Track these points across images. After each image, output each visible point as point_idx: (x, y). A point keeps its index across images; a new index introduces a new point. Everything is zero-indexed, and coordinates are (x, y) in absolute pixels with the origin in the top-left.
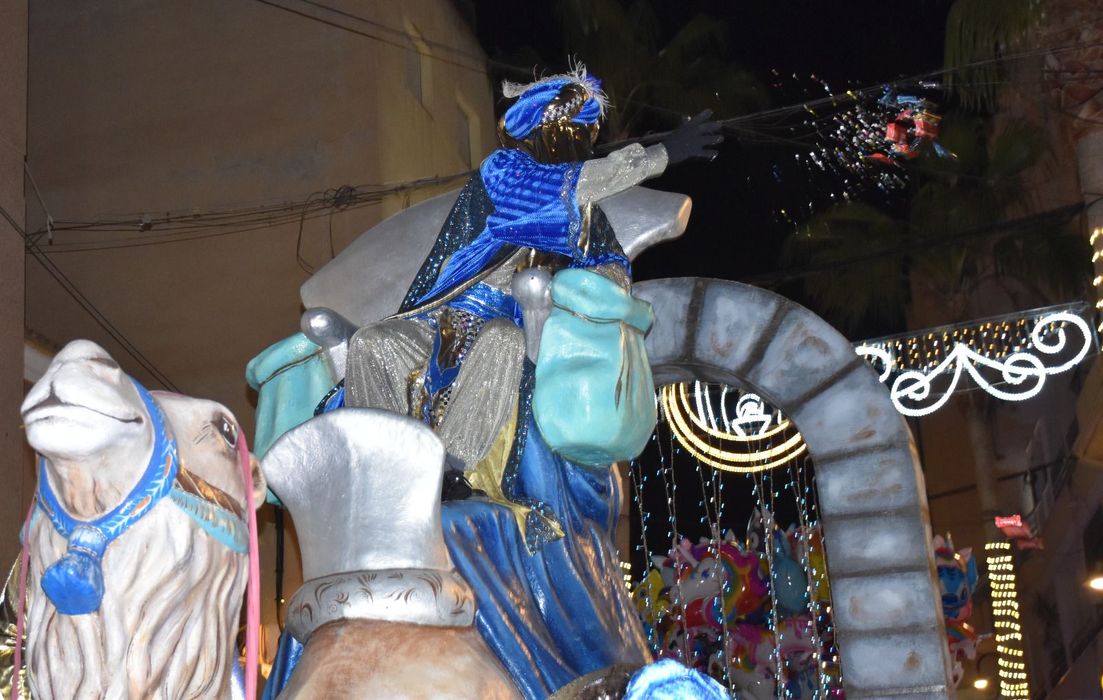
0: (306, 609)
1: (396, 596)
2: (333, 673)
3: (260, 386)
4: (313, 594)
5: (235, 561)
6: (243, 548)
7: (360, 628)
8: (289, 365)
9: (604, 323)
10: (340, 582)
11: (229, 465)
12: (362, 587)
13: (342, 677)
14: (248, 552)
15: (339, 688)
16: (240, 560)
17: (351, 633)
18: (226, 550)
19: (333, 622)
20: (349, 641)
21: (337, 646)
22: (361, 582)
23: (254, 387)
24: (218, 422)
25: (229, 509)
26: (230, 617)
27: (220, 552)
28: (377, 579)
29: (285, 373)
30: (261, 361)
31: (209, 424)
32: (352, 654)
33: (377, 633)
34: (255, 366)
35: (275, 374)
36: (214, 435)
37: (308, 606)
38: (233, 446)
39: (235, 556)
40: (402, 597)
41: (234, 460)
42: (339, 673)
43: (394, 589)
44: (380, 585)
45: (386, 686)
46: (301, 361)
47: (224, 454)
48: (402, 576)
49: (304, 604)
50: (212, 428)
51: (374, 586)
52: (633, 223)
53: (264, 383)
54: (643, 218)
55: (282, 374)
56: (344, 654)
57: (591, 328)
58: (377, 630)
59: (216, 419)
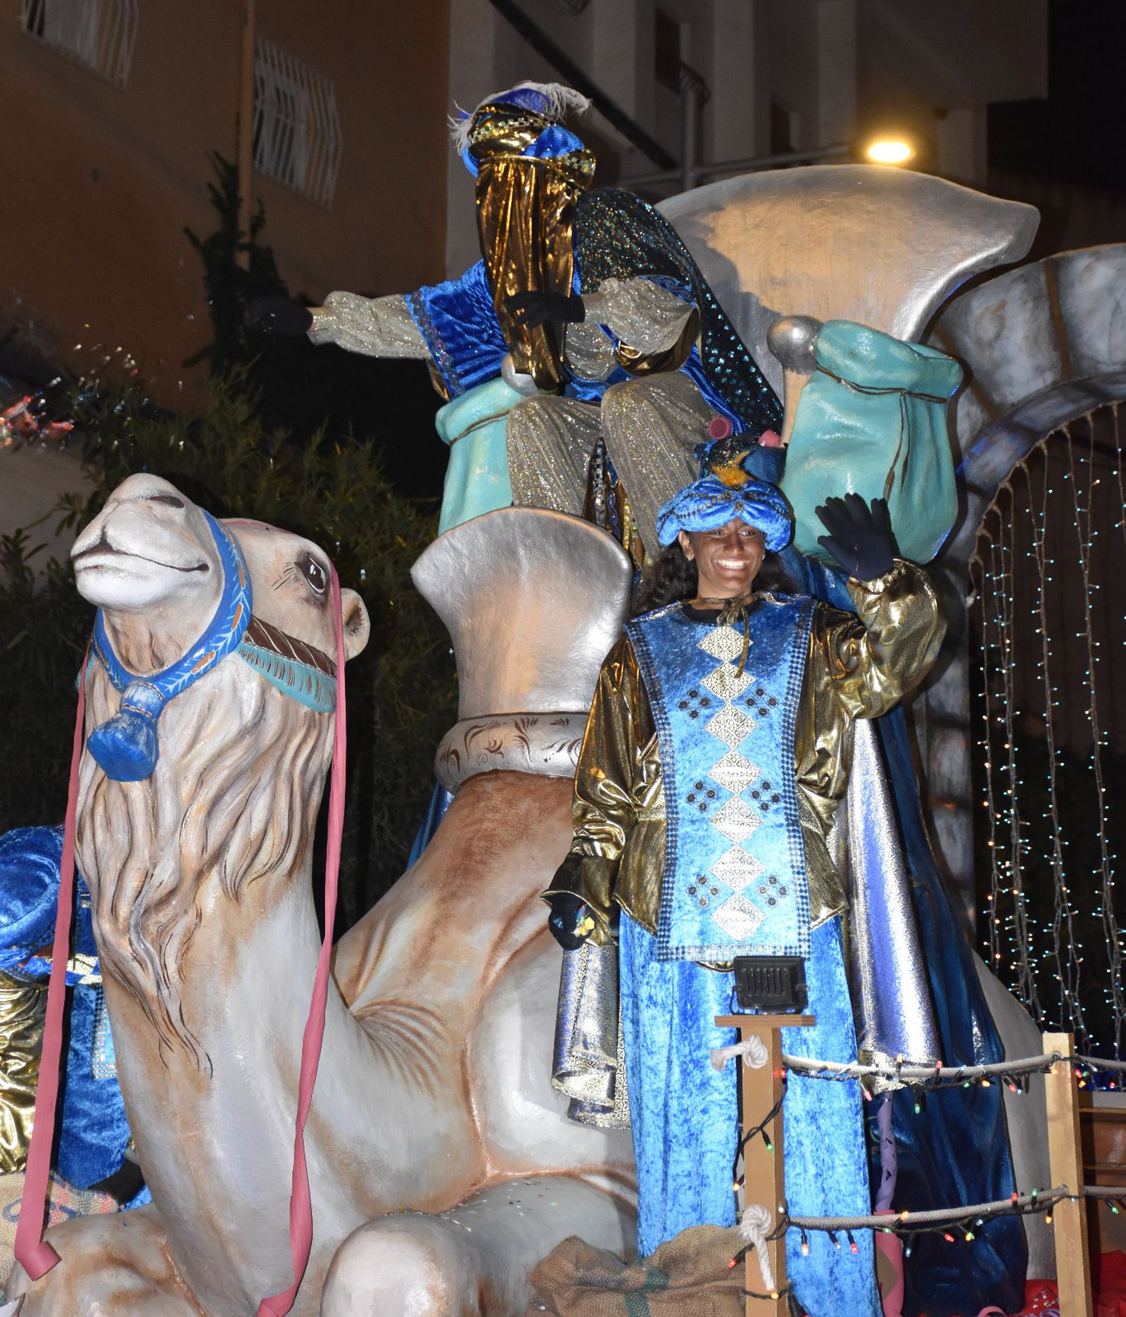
0: (453, 756)
1: (557, 746)
2: (472, 839)
3: (453, 442)
4: (462, 738)
5: (317, 722)
6: (328, 706)
7: (512, 784)
8: (488, 419)
9: (879, 394)
10: (496, 725)
11: (314, 612)
12: (518, 733)
13: (483, 843)
14: (335, 707)
15: (478, 858)
16: (325, 721)
17: (500, 790)
18: (304, 709)
19: (483, 774)
20: (497, 799)
21: (482, 804)
22: (517, 726)
23: (447, 443)
24: (304, 563)
25: (312, 664)
26: (307, 786)
27: (297, 713)
28: (538, 725)
29: (482, 430)
30: (451, 412)
31: (293, 565)
32: (498, 816)
33: (531, 792)
34: (445, 416)
35: (471, 429)
36: (297, 579)
37: (455, 752)
38: (321, 591)
39: (317, 716)
40: (566, 748)
41: (322, 605)
42: (480, 839)
43: (557, 738)
44: (540, 732)
45: (533, 858)
46: (503, 415)
47: (307, 600)
48: (568, 721)
49: (452, 748)
50: (296, 571)
51: (533, 734)
52: (954, 244)
53: (456, 440)
54: (967, 239)
55: (478, 431)
56: (490, 815)
57: (860, 400)
58: (532, 787)
59: (302, 559)
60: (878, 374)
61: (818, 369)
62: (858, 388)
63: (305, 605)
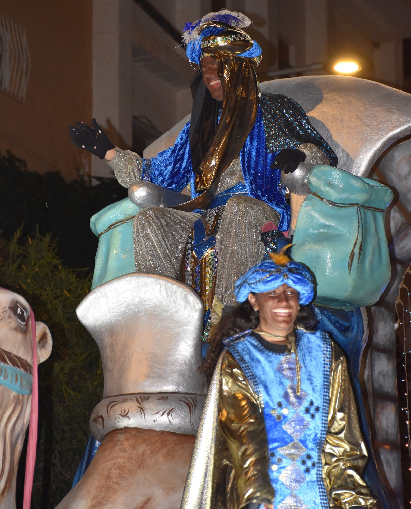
0: (100, 419)
1: (161, 413)
2: (111, 469)
3: (100, 235)
4: (105, 408)
5: (21, 401)
6: (27, 392)
7: (135, 436)
8: (120, 222)
9: (345, 207)
10: (125, 401)
11: (19, 336)
12: (138, 405)
13: (117, 471)
14: (31, 392)
15: (114, 480)
16: (25, 400)
17: (128, 439)
18: (13, 394)
19: (118, 430)
20: (126, 445)
21: (117, 448)
22: (138, 401)
23: (97, 236)
24: (14, 307)
25: (18, 366)
26: (14, 440)
27: (9, 396)
28: (150, 400)
29: (117, 228)
30: (100, 217)
31: (8, 309)
32: (126, 455)
33: (145, 440)
34: (96, 220)
35: (110, 227)
36: (10, 317)
37: (101, 417)
38: (24, 323)
39: (21, 397)
40: (166, 414)
41: (24, 331)
42: (115, 469)
43: (160, 407)
44: (151, 404)
45: (147, 480)
46: (129, 219)
47: (16, 329)
48: (167, 398)
49: (99, 415)
50: (9, 312)
51: (146, 405)
52: (387, 121)
53: (102, 234)
54: (395, 118)
55: (115, 229)
56: (121, 454)
57: (334, 210)
58: (146, 437)
59: (13, 305)
60: (345, 196)
61: (310, 193)
62: (333, 203)
63: (15, 332)
